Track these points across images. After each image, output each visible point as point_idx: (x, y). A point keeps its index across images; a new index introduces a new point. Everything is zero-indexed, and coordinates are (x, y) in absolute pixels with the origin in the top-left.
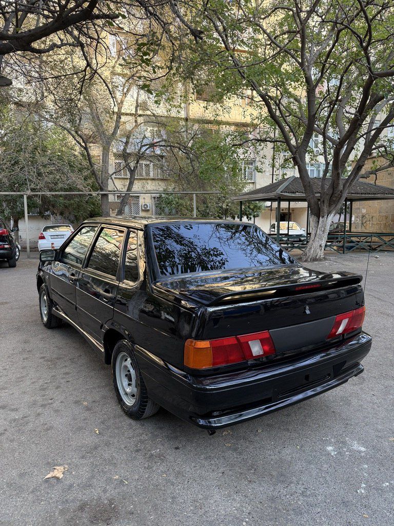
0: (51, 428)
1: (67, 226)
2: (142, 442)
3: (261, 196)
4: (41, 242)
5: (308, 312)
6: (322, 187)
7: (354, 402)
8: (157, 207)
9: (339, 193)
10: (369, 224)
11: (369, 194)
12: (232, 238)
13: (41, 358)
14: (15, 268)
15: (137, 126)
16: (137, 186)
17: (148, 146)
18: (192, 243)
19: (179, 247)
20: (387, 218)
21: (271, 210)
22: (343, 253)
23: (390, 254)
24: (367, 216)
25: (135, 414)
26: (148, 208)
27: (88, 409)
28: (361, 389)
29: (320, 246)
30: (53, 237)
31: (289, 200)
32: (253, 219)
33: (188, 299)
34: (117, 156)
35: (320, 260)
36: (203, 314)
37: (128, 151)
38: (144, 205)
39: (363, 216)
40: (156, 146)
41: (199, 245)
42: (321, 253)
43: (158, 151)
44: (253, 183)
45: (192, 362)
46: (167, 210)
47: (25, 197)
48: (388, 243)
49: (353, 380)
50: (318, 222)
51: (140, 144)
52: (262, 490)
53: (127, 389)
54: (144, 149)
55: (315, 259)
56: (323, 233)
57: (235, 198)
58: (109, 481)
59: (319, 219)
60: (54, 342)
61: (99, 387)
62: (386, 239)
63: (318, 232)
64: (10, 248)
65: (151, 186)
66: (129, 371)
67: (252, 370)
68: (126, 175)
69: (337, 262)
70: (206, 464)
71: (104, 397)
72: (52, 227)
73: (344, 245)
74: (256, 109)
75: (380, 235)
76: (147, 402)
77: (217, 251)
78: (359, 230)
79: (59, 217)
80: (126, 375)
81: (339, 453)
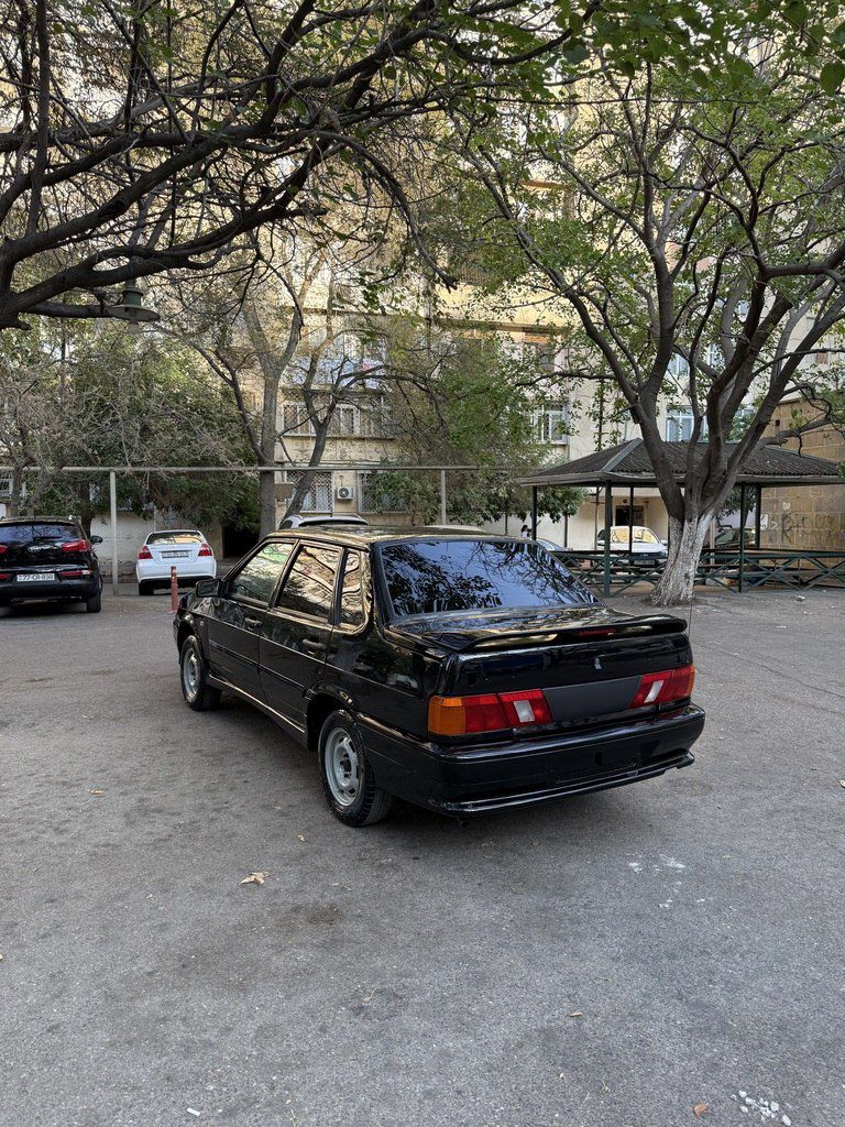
0: (235, 834)
1: (192, 534)
2: (367, 851)
3: (572, 476)
4: (143, 564)
5: (598, 667)
6: (690, 461)
7: (687, 815)
8: (366, 493)
9: (720, 474)
10: (797, 534)
11: (790, 474)
12: (506, 563)
13: (196, 751)
14: (100, 614)
15: (330, 338)
16: (330, 454)
17: (352, 378)
18: (438, 569)
19: (417, 574)
20: (831, 520)
21: (597, 503)
22: (740, 591)
23: (835, 593)
24: (793, 517)
25: (354, 819)
26: (349, 497)
27: (282, 814)
28: (703, 801)
29: (687, 576)
30: (167, 554)
31: (632, 484)
32: (563, 519)
33: (436, 646)
34: (290, 393)
35: (686, 603)
36: (453, 666)
37: (314, 387)
38: (341, 490)
39: (785, 517)
40: (368, 377)
41: (451, 572)
42: (688, 590)
43: (371, 384)
44: (564, 446)
45: (437, 726)
46: (386, 499)
47: (113, 475)
48: (831, 572)
49: (672, 773)
50: (682, 530)
51: (336, 372)
52: (531, 901)
53: (343, 782)
54: (345, 382)
55: (676, 602)
56: (692, 551)
57: (522, 480)
58: (327, 887)
59: (683, 525)
60: (211, 732)
61: (295, 789)
62: (830, 563)
63: (681, 550)
64: (91, 576)
65: (354, 452)
66: (347, 755)
67: (519, 742)
68: (307, 431)
69: (718, 608)
70: (457, 875)
71: (304, 801)
72: (165, 536)
73: (739, 575)
74: (562, 314)
75: (814, 554)
76: (373, 795)
77: (481, 582)
78: (778, 544)
79: (171, 514)
80: (342, 763)
81: (647, 870)
